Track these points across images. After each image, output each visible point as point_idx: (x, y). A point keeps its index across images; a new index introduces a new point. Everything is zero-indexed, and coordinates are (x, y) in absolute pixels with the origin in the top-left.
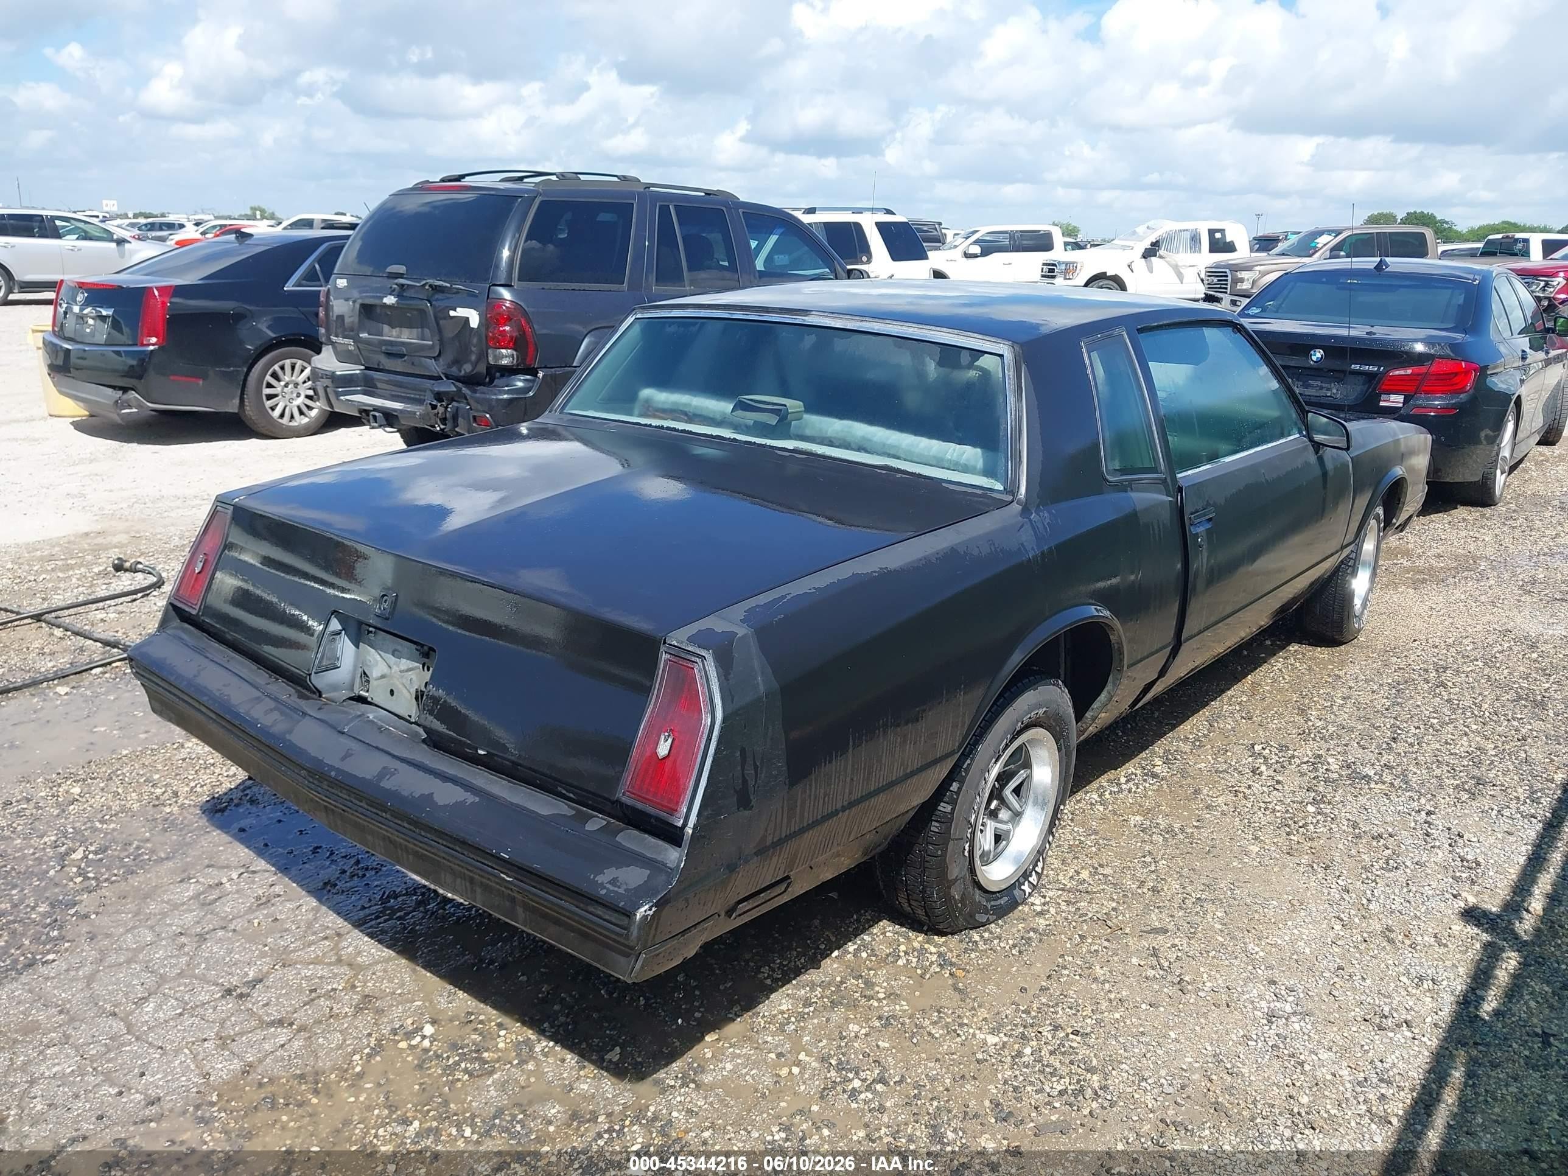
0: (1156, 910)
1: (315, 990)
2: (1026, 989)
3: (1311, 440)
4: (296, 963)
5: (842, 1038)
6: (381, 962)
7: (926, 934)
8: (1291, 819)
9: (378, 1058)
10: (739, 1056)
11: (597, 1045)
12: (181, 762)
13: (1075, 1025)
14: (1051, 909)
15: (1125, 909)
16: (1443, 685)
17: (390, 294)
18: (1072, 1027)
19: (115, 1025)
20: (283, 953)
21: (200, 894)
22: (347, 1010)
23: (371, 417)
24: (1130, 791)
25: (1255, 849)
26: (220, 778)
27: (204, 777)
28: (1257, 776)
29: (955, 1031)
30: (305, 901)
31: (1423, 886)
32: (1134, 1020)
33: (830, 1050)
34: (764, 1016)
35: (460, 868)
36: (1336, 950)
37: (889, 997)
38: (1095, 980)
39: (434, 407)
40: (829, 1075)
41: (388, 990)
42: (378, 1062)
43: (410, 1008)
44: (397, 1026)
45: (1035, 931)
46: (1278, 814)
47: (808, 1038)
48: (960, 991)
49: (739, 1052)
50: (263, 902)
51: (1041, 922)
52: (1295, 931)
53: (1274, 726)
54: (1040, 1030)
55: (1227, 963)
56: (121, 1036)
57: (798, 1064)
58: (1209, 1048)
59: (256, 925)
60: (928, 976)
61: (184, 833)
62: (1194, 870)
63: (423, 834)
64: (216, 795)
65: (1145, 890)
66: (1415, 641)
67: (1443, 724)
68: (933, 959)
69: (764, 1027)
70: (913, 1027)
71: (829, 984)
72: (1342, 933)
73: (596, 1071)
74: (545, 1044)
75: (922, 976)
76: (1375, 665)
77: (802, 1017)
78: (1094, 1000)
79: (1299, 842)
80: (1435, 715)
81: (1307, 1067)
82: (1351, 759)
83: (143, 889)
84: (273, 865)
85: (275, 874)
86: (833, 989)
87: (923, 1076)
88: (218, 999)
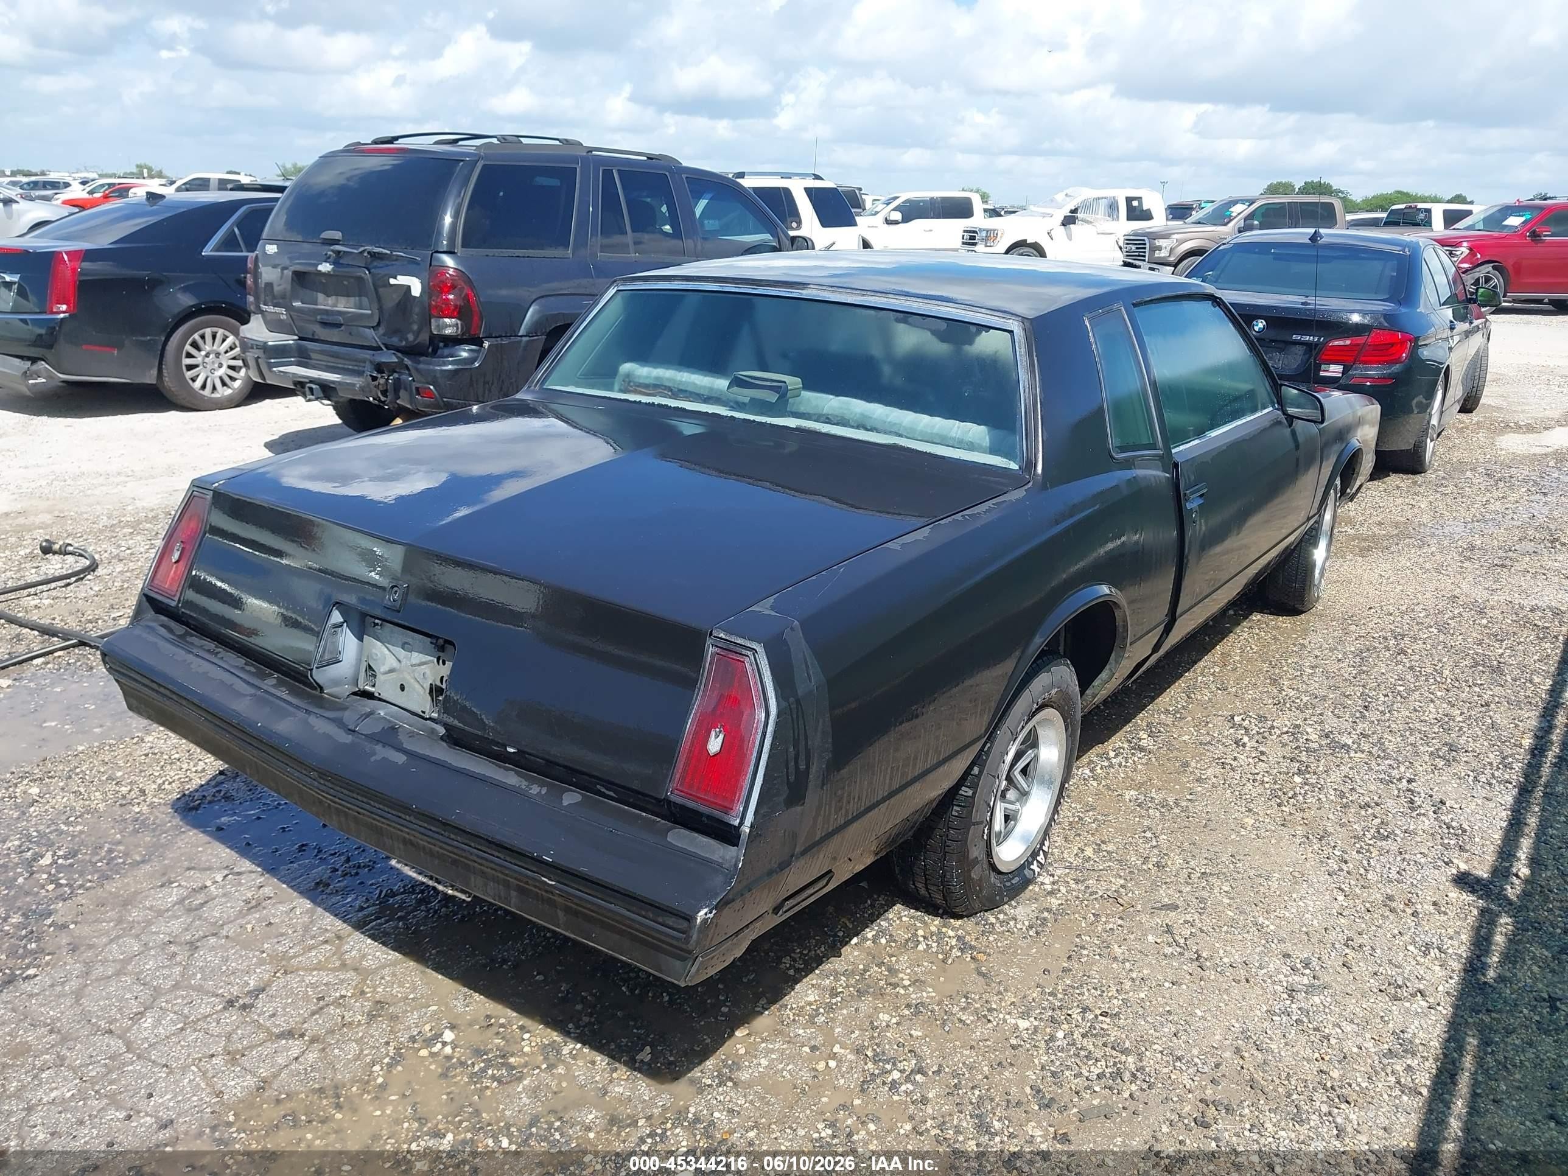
0: (1164, 886)
1: (323, 998)
2: (1049, 972)
3: (1285, 413)
4: (298, 970)
5: (874, 1028)
6: (389, 966)
7: (942, 918)
8: (1280, 790)
9: (400, 1068)
10: (773, 1051)
11: (626, 1045)
12: (143, 757)
13: (1103, 1006)
14: (1061, 888)
15: (1133, 886)
16: (1403, 652)
17: (326, 261)
18: (1100, 1008)
19: (112, 1043)
20: (282, 959)
21: (184, 899)
22: (360, 1018)
23: (307, 389)
24: (1120, 765)
25: (1250, 821)
26: (188, 774)
27: (171, 773)
28: (1241, 748)
29: (985, 1016)
30: (299, 903)
31: (1415, 854)
32: (1159, 999)
33: (863, 1041)
34: (792, 1008)
35: (494, 872)
36: (1343, 921)
37: (914, 984)
38: (1115, 959)
39: (374, 379)
40: (866, 1068)
41: (400, 995)
42: (399, 1072)
43: (426, 1014)
44: (415, 1033)
45: (1049, 910)
46: (1267, 786)
47: (840, 1030)
48: (984, 975)
49: (771, 1046)
50: (253, 905)
51: (1054, 902)
52: (1301, 903)
53: (1250, 697)
54: (1069, 1012)
55: (1240, 937)
56: (121, 1055)
57: (834, 1057)
58: (1237, 1025)
59: (249, 930)
60: (950, 961)
61: (157, 833)
62: (1194, 844)
63: (452, 836)
64: (187, 792)
65: (1151, 866)
66: (1370, 608)
67: (1410, 691)
68: (953, 944)
69: (794, 1020)
70: (943, 1014)
71: (853, 973)
72: (1346, 904)
73: (628, 1073)
74: (572, 1046)
75: (944, 961)
76: (1336, 633)
77: (830, 1008)
78: (1117, 980)
79: (1291, 814)
80: (1401, 683)
81: (1333, 1041)
82: (1328, 729)
83: (122, 896)
84: (258, 865)
85: (262, 875)
86: (858, 977)
87: (961, 1065)
88: (221, 1011)
